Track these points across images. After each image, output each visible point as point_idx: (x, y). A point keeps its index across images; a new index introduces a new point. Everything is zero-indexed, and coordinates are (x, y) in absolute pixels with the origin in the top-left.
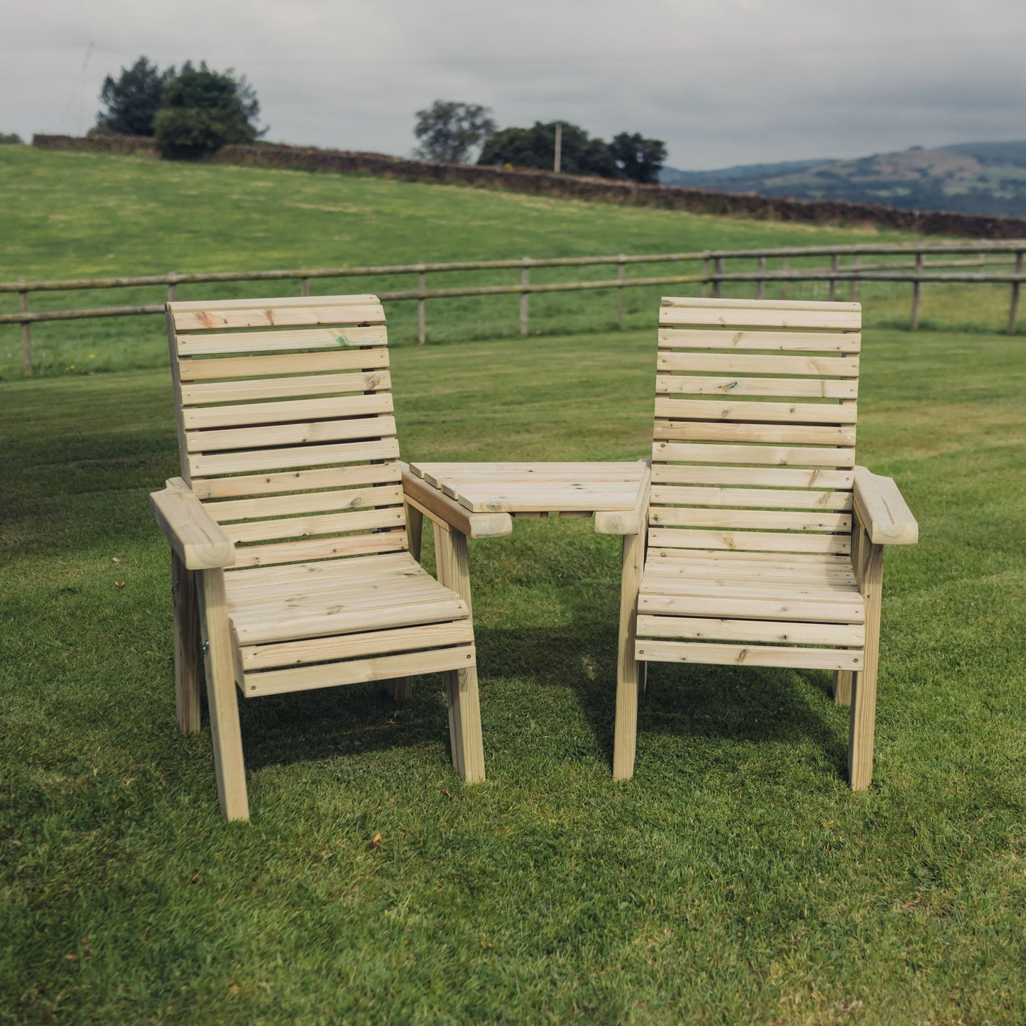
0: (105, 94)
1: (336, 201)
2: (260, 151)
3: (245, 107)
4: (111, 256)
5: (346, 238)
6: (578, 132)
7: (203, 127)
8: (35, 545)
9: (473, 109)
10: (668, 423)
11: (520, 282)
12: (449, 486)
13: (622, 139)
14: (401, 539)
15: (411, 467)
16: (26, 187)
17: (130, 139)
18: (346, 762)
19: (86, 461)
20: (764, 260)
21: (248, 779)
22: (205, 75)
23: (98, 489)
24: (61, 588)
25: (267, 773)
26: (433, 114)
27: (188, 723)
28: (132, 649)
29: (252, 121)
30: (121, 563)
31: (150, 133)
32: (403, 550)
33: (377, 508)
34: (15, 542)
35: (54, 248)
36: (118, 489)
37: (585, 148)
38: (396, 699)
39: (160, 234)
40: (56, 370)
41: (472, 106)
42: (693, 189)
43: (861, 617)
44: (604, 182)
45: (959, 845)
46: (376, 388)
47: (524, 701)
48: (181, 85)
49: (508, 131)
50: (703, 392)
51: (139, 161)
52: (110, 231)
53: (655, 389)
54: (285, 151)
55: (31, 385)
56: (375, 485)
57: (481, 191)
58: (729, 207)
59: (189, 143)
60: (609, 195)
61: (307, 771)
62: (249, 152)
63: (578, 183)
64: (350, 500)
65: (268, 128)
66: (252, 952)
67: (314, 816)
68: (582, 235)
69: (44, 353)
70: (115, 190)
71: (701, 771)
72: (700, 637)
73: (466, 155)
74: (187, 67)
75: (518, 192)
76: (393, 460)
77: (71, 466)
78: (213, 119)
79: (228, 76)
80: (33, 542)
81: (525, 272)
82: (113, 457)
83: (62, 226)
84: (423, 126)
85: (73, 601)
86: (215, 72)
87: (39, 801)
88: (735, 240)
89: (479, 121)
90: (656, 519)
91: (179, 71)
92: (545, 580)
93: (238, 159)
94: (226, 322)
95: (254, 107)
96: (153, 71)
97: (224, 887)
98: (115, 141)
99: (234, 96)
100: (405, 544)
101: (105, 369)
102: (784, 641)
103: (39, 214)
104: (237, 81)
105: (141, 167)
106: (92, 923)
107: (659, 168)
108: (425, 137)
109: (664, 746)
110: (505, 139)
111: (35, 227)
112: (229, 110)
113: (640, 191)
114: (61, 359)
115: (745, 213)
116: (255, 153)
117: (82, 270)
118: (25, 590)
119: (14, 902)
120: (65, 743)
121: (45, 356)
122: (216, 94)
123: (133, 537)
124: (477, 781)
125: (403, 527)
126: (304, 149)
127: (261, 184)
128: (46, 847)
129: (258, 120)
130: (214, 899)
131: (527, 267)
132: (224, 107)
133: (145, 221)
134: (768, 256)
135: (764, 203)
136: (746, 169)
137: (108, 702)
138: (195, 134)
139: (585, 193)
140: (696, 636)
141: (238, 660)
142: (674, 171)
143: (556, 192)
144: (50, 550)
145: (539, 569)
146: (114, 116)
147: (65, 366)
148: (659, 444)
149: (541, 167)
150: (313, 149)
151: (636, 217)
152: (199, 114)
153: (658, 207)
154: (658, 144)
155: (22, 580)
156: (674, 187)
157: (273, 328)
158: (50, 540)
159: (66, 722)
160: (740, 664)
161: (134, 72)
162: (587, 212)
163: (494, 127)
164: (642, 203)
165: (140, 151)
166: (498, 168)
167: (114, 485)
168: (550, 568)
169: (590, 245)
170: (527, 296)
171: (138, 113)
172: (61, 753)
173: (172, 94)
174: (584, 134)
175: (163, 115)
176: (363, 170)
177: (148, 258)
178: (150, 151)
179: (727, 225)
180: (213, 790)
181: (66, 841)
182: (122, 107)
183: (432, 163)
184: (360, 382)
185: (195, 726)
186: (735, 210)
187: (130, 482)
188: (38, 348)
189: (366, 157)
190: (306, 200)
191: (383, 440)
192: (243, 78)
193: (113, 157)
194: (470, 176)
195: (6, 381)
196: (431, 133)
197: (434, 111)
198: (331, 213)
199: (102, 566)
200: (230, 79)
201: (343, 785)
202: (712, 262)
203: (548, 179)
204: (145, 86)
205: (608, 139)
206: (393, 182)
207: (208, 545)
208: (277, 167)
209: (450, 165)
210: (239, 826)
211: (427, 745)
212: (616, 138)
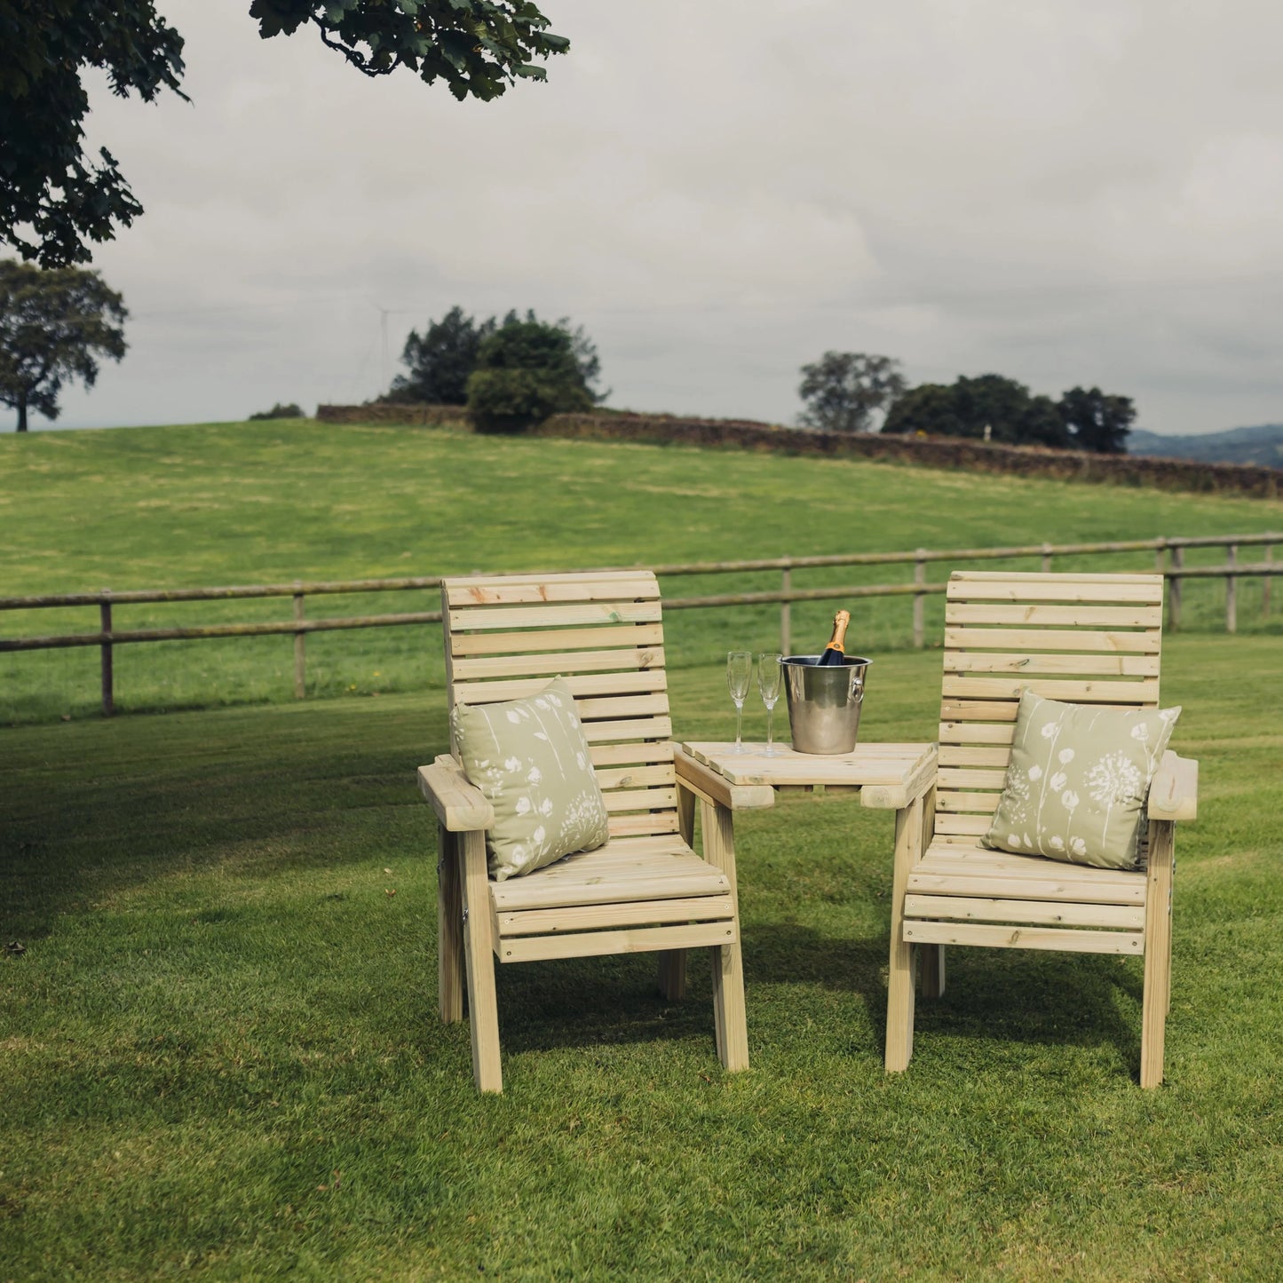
0: (407, 353)
1: (692, 481)
2: (598, 420)
3: (582, 366)
4: (407, 554)
5: (704, 528)
6: (1017, 388)
7: (526, 391)
8: (302, 857)
9: (875, 361)
10: (956, 702)
11: (912, 581)
12: (715, 761)
13: (1075, 396)
14: (672, 821)
15: (684, 746)
16: (306, 471)
17: (436, 409)
18: (607, 1050)
19: (363, 777)
20: (1235, 549)
21: (504, 1060)
22: (532, 327)
23: (373, 805)
24: (328, 894)
25: (526, 1057)
26: (824, 369)
27: (449, 1011)
28: (399, 949)
29: (590, 383)
30: (393, 874)
31: (462, 400)
32: (674, 833)
33: (650, 787)
34: (281, 854)
35: (338, 546)
36: (396, 804)
37: (1025, 408)
38: (668, 997)
39: (469, 527)
40: (336, 689)
41: (874, 357)
42: (1167, 459)
43: (1141, 898)
44: (1047, 452)
45: (1238, 1136)
46: (649, 665)
47: (805, 1002)
48: (502, 341)
49: (922, 389)
50: (993, 670)
51: (447, 435)
52: (407, 524)
53: (942, 666)
54: (630, 419)
55: (302, 707)
56: (648, 764)
57: (882, 467)
58: (1215, 483)
59: (510, 411)
60: (1053, 469)
61: (564, 1057)
62: (585, 422)
63: (1012, 454)
64: (620, 779)
65: (610, 392)
66: (492, 1192)
67: (569, 1093)
68: (1011, 522)
69: (319, 671)
70: (415, 473)
71: (980, 1069)
72: (971, 917)
73: (867, 420)
74: (511, 318)
75: (931, 468)
76: (665, 739)
77: (345, 781)
78: (540, 381)
79: (560, 327)
80: (300, 854)
81: (919, 568)
82: (392, 772)
83: (348, 518)
84: (809, 385)
85: (339, 907)
86: (544, 322)
87: (297, 1072)
88: (1220, 525)
89: (883, 376)
90: (943, 804)
91: (500, 324)
92: (861, 898)
93: (571, 432)
94: (499, 598)
95: (593, 366)
96: (468, 324)
97: (471, 1144)
98: (418, 412)
99: (568, 352)
100: (676, 826)
101: (392, 690)
102: (1059, 922)
103: (322, 504)
104: (572, 334)
105: (450, 443)
106: (343, 1164)
107: (1125, 432)
108: (812, 399)
109: (947, 1046)
110: (918, 399)
111: (315, 519)
112: (561, 370)
113: (1093, 464)
114: (339, 678)
115: (1237, 490)
116: (592, 423)
117: (369, 572)
118: (290, 898)
119: (272, 1146)
120: (325, 1027)
121: (322, 675)
122: (545, 350)
123: (409, 851)
124: (740, 1069)
125: (675, 809)
126: (655, 417)
127: (598, 462)
128: (303, 1106)
129: (597, 381)
130: (459, 1152)
131: (922, 561)
132: (555, 366)
133: (451, 510)
134: (1241, 544)
135: (1263, 476)
136: (1250, 432)
137: (370, 994)
138: (518, 400)
139: (1020, 467)
140: (966, 917)
141: (496, 926)
142: (1149, 436)
143: (981, 466)
144: (318, 861)
145: (854, 887)
146: (417, 381)
147: (344, 686)
148: (947, 724)
149: (965, 434)
150: (667, 416)
151: (1087, 498)
152: (523, 376)
153: (1118, 483)
154: (1124, 402)
155: (288, 889)
156: (1139, 458)
157: (545, 603)
158: (318, 852)
159: (328, 1010)
160: (1013, 946)
161: (444, 325)
162: (1022, 492)
163: (903, 383)
164: (1096, 479)
165: (448, 424)
166: (906, 437)
167: (390, 800)
168: (869, 886)
169: (1023, 533)
170: (921, 598)
171: (448, 376)
172: (321, 1035)
173: (490, 352)
174: (1024, 390)
175: (479, 378)
176: (729, 442)
177: (452, 556)
178: (462, 423)
179: (1212, 505)
180: (468, 1069)
181: (321, 1103)
182: (429, 369)
183: (819, 432)
184: (632, 658)
185: (457, 1016)
186: (1222, 486)
187: (409, 797)
188: (313, 666)
189: (734, 425)
190: (654, 482)
191: (655, 718)
192: (580, 330)
193: (415, 432)
194: (869, 448)
195: (274, 703)
196: (821, 394)
197: (825, 365)
198: (686, 497)
199: (371, 876)
200: (563, 331)
201: (601, 1069)
202: (1168, 551)
203: (971, 449)
204: (459, 342)
205: (1057, 397)
206: (768, 457)
207: (469, 808)
208: (620, 440)
209: (844, 434)
210: (492, 1097)
211: (694, 1038)
212: (1066, 394)
